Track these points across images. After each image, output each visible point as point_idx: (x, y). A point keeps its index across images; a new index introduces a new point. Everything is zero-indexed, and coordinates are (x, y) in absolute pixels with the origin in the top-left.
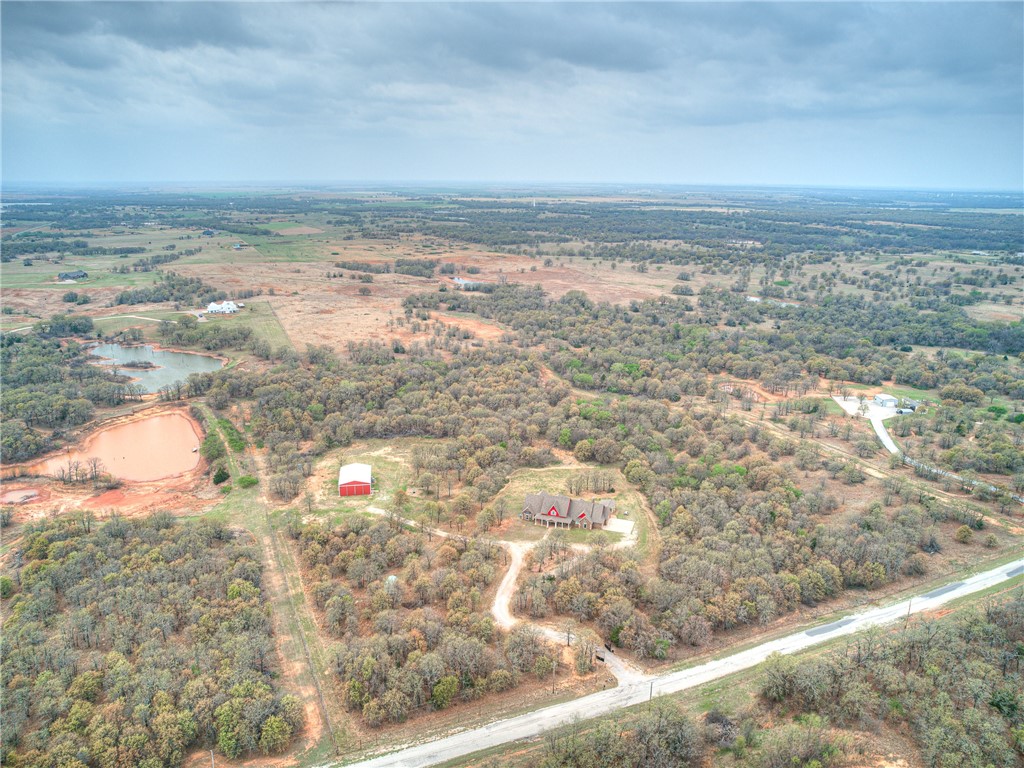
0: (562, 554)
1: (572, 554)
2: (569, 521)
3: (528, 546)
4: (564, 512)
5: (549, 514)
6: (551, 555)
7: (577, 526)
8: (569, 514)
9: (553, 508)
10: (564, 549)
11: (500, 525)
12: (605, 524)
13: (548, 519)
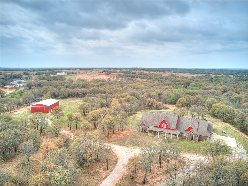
0: (173, 162)
1: (183, 163)
2: (178, 133)
3: (136, 151)
4: (173, 126)
5: (160, 126)
6: (160, 162)
7: (185, 138)
8: (177, 128)
9: (164, 121)
10: (176, 158)
11: (120, 133)
12: (210, 138)
13: (158, 130)
